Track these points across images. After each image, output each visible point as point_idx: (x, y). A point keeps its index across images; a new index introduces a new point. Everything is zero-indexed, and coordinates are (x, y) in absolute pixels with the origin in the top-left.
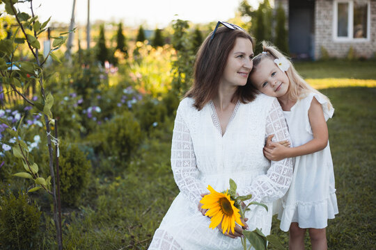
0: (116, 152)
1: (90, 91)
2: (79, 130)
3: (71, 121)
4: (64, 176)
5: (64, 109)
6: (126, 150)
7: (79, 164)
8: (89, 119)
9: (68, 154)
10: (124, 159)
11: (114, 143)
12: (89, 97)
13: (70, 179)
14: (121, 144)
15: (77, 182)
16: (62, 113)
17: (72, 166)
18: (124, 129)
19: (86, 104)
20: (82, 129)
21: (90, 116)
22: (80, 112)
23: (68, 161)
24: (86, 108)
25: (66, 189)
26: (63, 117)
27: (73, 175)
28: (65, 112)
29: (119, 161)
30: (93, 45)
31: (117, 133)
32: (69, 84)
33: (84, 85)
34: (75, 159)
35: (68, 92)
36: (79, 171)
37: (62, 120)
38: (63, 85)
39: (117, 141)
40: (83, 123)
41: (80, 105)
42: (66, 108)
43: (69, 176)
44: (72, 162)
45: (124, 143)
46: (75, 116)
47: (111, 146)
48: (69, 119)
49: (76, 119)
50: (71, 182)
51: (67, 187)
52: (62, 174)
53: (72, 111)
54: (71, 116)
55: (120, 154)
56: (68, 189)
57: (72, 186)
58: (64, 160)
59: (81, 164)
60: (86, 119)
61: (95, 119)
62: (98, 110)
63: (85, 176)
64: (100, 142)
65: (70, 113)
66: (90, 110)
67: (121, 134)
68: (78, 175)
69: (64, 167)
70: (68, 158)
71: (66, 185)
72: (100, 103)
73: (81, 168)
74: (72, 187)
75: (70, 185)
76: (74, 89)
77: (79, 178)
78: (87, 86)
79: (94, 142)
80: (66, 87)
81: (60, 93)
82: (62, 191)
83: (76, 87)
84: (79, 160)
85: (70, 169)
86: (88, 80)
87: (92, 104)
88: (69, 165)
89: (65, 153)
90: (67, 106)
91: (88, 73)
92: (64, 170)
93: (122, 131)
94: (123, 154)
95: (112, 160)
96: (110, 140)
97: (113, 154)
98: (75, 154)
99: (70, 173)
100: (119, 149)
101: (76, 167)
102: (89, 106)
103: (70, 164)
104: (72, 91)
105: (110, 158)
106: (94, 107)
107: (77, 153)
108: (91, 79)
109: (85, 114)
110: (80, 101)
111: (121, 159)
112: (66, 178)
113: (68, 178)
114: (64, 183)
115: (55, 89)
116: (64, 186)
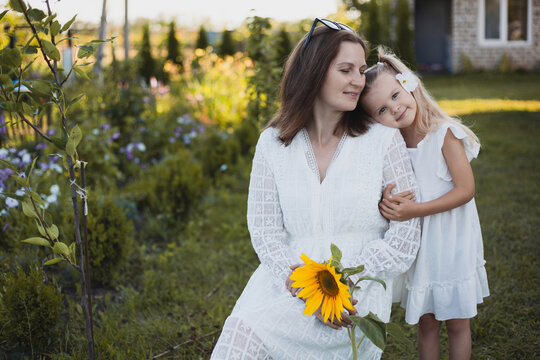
0: (169, 208)
1: (130, 120)
2: (115, 176)
3: (103, 165)
4: (94, 243)
5: (93, 146)
6: (182, 205)
7: (116, 226)
8: (130, 161)
9: (101, 212)
10: (179, 218)
11: (165, 195)
12: (128, 129)
13: (104, 248)
14: (176, 198)
15: (113, 251)
16: (89, 152)
17: (106, 229)
18: (180, 175)
19: (124, 139)
20: (119, 175)
21: (130, 156)
22: (116, 151)
23: (100, 222)
24: (125, 145)
25: (97, 262)
26: (92, 158)
27: (107, 241)
28: (94, 151)
29: (173, 221)
30: (133, 54)
31: (170, 181)
32: (100, 111)
33: (121, 113)
34: (110, 218)
35: (98, 122)
36: (116, 235)
37: (91, 163)
38: (91, 112)
39: (170, 193)
40: (121, 167)
41: (116, 141)
42: (96, 145)
43: (102, 243)
44: (106, 222)
45: (179, 195)
46: (108, 157)
47: (160, 199)
48: (100, 161)
49: (110, 160)
50: (105, 251)
51: (99, 259)
52: (91, 240)
53: (105, 149)
54: (103, 157)
55: (174, 211)
56: (101, 262)
58: (95, 220)
59: (118, 226)
60: (125, 161)
61: (137, 161)
62: (142, 147)
63: (124, 243)
64: (145, 193)
65: (101, 153)
66: (130, 148)
67: (175, 183)
68: (115, 241)
69: (95, 230)
70: (99, 217)
71: (97, 256)
72: (145, 138)
73: (118, 232)
74: (106, 259)
75: (103, 256)
76: (107, 118)
77: (116, 246)
78: (125, 114)
79: (137, 193)
80: (95, 116)
81: (87, 123)
82: (92, 264)
83: (110, 115)
84: (116, 220)
85: (102, 233)
86: (127, 104)
87: (133, 139)
88: (101, 227)
89: (96, 209)
90: (97, 143)
91: (126, 94)
92: (94, 234)
93: (177, 178)
94: (179, 211)
95: (162, 220)
96: (159, 190)
97: (164, 210)
98: (109, 211)
99: (103, 238)
100: (173, 204)
101: (112, 230)
102: (129, 142)
103: (102, 225)
104: (104, 121)
105: (160, 217)
106: (136, 143)
107: (112, 210)
108: (131, 103)
109: (123, 154)
110: (116, 136)
111: (175, 217)
112: (97, 246)
113: (101, 246)
114: (95, 253)
115: (79, 118)
116: (95, 258)
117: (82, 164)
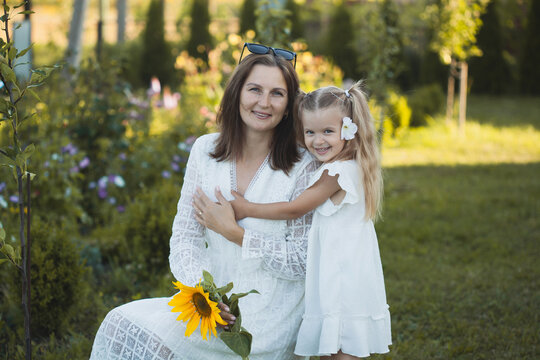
0: (141, 257)
1: (105, 143)
2: (79, 220)
3: (62, 201)
4: (42, 281)
5: (50, 177)
6: (160, 253)
7: (68, 264)
8: (102, 200)
9: (50, 246)
10: (154, 270)
11: (137, 239)
12: (103, 156)
13: (52, 287)
14: (151, 243)
15: (63, 293)
16: (45, 183)
17: (56, 265)
18: (158, 215)
19: (97, 169)
20: (84, 216)
21: (103, 195)
22: (83, 186)
23: (48, 258)
24: (97, 179)
25: (43, 303)
26: (48, 192)
27: (56, 281)
28: (52, 182)
29: (146, 273)
31: (144, 222)
32: (62, 130)
33: (93, 132)
34: (61, 254)
35: (59, 143)
36: (66, 274)
37: (45, 198)
38: (50, 130)
39: (144, 237)
40: (89, 208)
41: (84, 171)
42: (54, 173)
43: (50, 282)
44: (56, 259)
45: (155, 240)
46: (71, 192)
47: (131, 246)
48: (58, 196)
49: (72, 197)
50: (54, 292)
51: (46, 300)
52: (38, 278)
53: (66, 180)
54: (63, 192)
55: (148, 261)
56: (48, 304)
57: (53, 300)
58: (43, 255)
59: (71, 264)
60: (95, 201)
61: (112, 201)
62: (119, 182)
63: (76, 284)
64: (116, 242)
65: (61, 186)
66: (103, 182)
67: (151, 224)
68: (66, 280)
69: (43, 266)
70: (48, 252)
71: (44, 297)
72: (127, 170)
73: (70, 271)
74: (54, 302)
75: (51, 297)
76: (72, 138)
77: (67, 287)
78: (99, 134)
79: (104, 240)
80: (55, 135)
81: (44, 145)
82: (37, 306)
83: (75, 135)
84: (68, 257)
85: (52, 270)
86: (101, 121)
87: (109, 171)
88: (50, 263)
89: (45, 243)
90: (56, 170)
91: (103, 106)
92: (42, 272)
93: (153, 218)
94: (153, 260)
95: (132, 271)
96: (130, 234)
97: (136, 259)
98: (61, 246)
99: (52, 276)
100: (147, 252)
101: (62, 268)
102: (102, 174)
103: (52, 261)
104: (68, 145)
105: (128, 267)
106: (113, 175)
107: (64, 245)
108: (108, 118)
109: (92, 191)
110: (85, 163)
111: (149, 269)
112: (44, 285)
113: (49, 285)
114: (41, 294)
115: (32, 137)
116: (41, 299)
117: (29, 175)
